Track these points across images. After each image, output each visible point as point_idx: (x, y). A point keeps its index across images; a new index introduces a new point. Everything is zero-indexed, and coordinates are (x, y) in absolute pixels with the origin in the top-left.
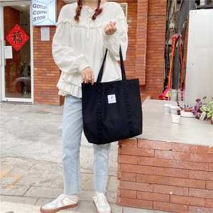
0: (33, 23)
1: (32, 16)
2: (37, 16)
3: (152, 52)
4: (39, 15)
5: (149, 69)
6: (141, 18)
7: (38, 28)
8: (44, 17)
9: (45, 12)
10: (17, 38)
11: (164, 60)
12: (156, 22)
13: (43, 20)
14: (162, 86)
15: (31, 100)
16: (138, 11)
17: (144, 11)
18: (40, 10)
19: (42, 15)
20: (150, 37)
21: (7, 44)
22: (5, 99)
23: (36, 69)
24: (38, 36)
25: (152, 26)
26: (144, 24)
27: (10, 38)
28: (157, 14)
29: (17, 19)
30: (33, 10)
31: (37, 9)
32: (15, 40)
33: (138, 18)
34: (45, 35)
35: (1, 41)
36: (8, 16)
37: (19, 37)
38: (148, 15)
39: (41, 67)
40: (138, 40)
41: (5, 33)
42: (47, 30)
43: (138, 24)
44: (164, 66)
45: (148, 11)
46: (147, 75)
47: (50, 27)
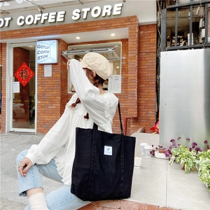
0: (38, 62)
1: (37, 56)
2: (40, 55)
3: (144, 86)
4: (43, 55)
5: (142, 102)
6: (132, 55)
7: (43, 65)
8: (47, 56)
9: (48, 52)
10: (24, 74)
11: (155, 94)
12: (147, 59)
13: (46, 58)
14: (154, 118)
15: (34, 131)
16: (129, 49)
17: (135, 49)
18: (44, 50)
19: (45, 54)
20: (141, 72)
21: (16, 80)
22: (12, 129)
23: (39, 102)
24: (42, 72)
25: (143, 63)
26: (134, 61)
27: (18, 74)
28: (147, 51)
29: (25, 57)
30: (37, 50)
31: (41, 49)
32: (22, 76)
33: (129, 55)
34: (48, 72)
35: (10, 77)
36: (18, 55)
37: (26, 74)
38: (139, 53)
39: (44, 100)
40: (129, 75)
41: (14, 70)
42: (50, 68)
43: (129, 61)
44: (155, 99)
45: (139, 48)
46: (140, 107)
47: (53, 64)
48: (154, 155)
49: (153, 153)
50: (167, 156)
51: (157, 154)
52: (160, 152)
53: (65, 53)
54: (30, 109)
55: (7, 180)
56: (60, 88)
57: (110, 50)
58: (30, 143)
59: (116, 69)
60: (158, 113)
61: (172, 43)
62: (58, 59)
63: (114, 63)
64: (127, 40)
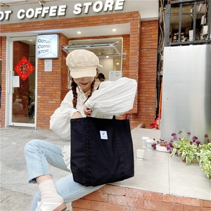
0: (38, 56)
1: (37, 50)
2: (41, 49)
3: (144, 82)
4: (43, 49)
5: (142, 98)
6: (134, 51)
7: (42, 60)
8: (47, 51)
9: (48, 46)
10: (24, 69)
11: (155, 90)
12: (148, 55)
13: (47, 53)
14: (154, 114)
15: (34, 125)
16: (131, 45)
17: (136, 45)
18: (44, 44)
19: (45, 48)
20: (142, 69)
21: (16, 74)
22: (12, 124)
23: (39, 97)
24: (42, 67)
25: (144, 59)
26: (135, 57)
27: (18, 69)
28: (148, 47)
29: (25, 52)
30: (38, 44)
31: (41, 44)
32: (22, 70)
33: (131, 51)
34: (48, 67)
35: (10, 72)
36: (18, 49)
37: (25, 68)
38: (140, 49)
39: (44, 95)
40: (130, 71)
41: (14, 64)
42: (50, 62)
43: (130, 57)
44: (155, 96)
45: (141, 44)
46: (140, 103)
47: (53, 59)
48: (155, 148)
49: (154, 146)
50: (168, 149)
51: (158, 147)
52: (161, 146)
53: (66, 48)
54: (29, 104)
55: (10, 172)
56: (60, 83)
57: (111, 45)
58: (30, 137)
59: (116, 65)
60: (158, 109)
61: (173, 40)
62: (59, 54)
63: (114, 59)
64: (129, 36)
